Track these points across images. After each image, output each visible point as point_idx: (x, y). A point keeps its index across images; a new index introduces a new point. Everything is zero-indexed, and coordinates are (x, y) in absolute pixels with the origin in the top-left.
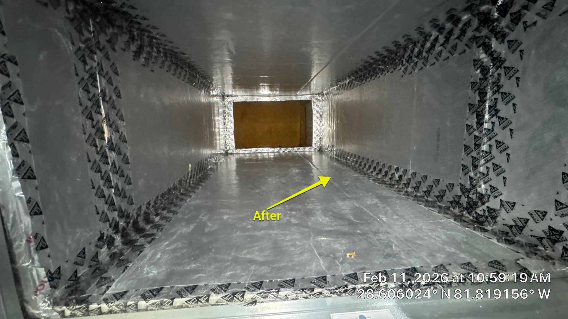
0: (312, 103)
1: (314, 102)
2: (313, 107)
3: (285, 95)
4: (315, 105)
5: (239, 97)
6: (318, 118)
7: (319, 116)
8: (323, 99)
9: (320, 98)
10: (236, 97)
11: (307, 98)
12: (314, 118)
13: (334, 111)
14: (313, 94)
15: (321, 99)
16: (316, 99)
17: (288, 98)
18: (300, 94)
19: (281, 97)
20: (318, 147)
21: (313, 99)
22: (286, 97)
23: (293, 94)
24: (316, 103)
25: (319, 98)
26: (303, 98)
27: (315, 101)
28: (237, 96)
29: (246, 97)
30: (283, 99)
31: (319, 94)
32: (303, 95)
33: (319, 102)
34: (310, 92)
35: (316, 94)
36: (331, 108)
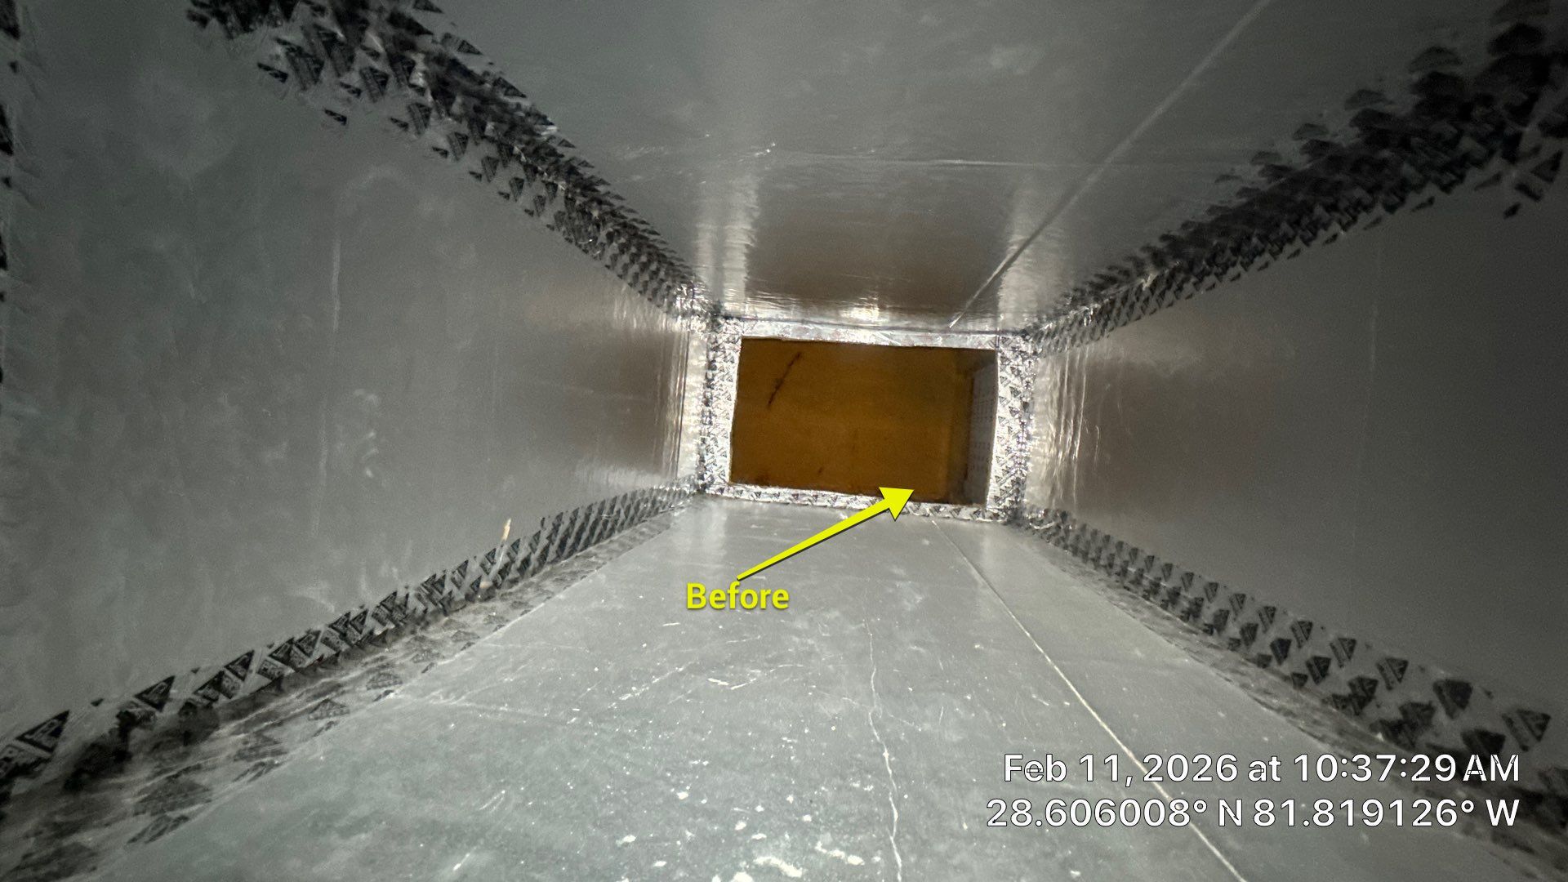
0: (999, 362)
1: (1004, 358)
2: (1000, 374)
3: (908, 329)
4: (1008, 369)
5: (763, 323)
6: (1013, 411)
7: (1017, 404)
8: (1040, 350)
9: (1027, 348)
10: (754, 322)
11: (984, 342)
12: (1002, 411)
13: (1078, 395)
14: (1004, 332)
15: (1030, 351)
16: (1014, 349)
17: (916, 340)
18: (960, 328)
19: (895, 333)
20: (1005, 509)
21: (1001, 347)
22: (911, 334)
23: (934, 327)
24: (1014, 363)
25: (1023, 347)
26: (969, 342)
27: (1009, 354)
28: (756, 319)
29: (785, 324)
30: (900, 339)
31: (1024, 333)
32: (969, 333)
33: (1023, 360)
34: (995, 324)
35: (1015, 333)
36: (1070, 381)
